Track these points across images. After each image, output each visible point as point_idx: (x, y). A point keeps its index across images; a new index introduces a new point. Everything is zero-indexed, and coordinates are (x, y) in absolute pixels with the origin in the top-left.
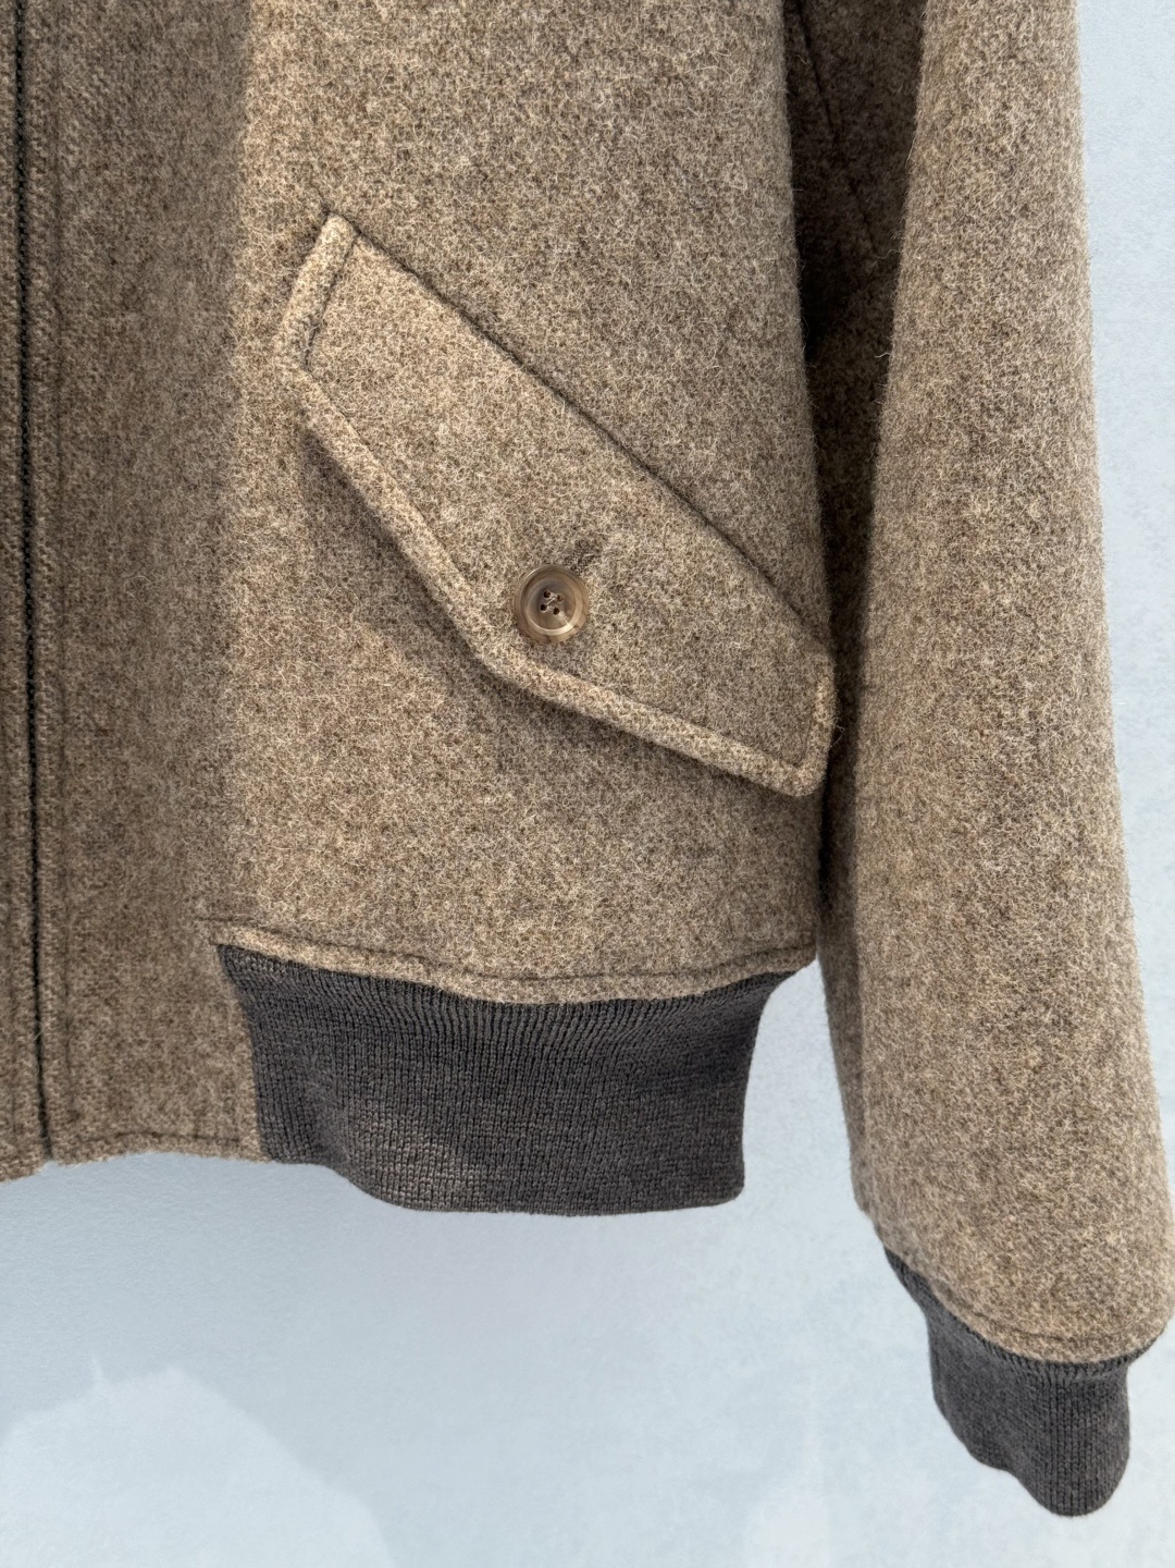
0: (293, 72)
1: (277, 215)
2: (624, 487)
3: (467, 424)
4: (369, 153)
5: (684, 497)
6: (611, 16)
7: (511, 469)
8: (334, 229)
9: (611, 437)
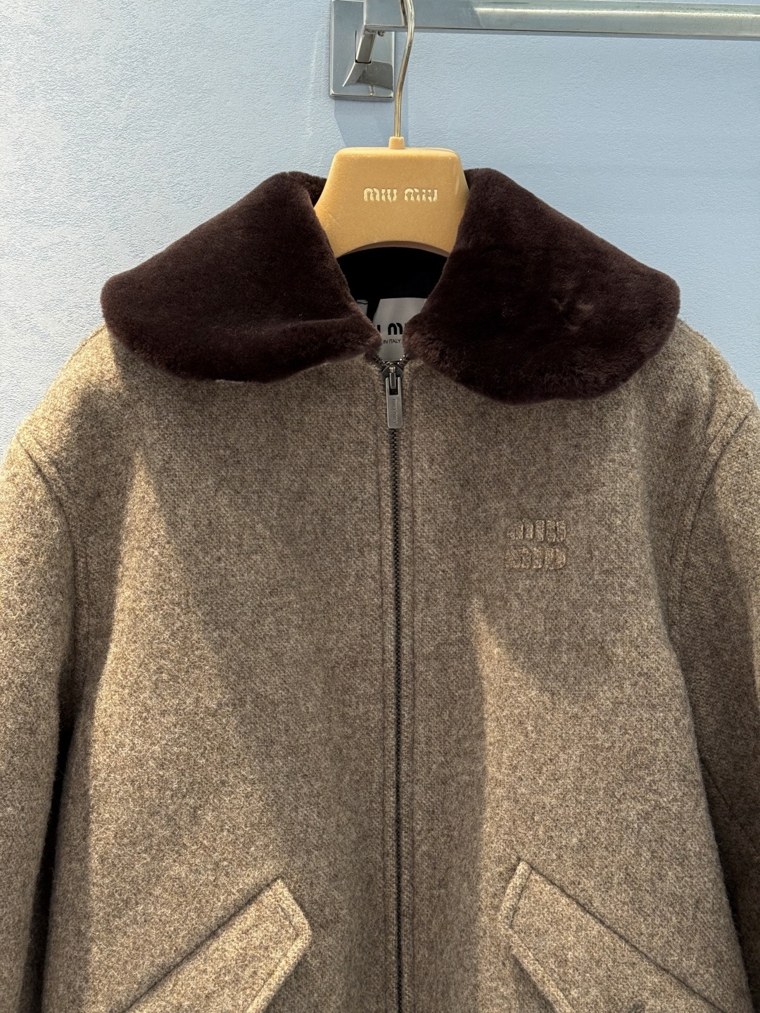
0: (506, 804)
1: (499, 861)
2: (654, 979)
3: (580, 952)
4: (536, 836)
5: (682, 982)
6: (633, 784)
7: (601, 972)
8: (522, 867)
9: (646, 956)
